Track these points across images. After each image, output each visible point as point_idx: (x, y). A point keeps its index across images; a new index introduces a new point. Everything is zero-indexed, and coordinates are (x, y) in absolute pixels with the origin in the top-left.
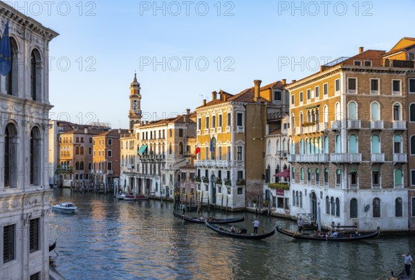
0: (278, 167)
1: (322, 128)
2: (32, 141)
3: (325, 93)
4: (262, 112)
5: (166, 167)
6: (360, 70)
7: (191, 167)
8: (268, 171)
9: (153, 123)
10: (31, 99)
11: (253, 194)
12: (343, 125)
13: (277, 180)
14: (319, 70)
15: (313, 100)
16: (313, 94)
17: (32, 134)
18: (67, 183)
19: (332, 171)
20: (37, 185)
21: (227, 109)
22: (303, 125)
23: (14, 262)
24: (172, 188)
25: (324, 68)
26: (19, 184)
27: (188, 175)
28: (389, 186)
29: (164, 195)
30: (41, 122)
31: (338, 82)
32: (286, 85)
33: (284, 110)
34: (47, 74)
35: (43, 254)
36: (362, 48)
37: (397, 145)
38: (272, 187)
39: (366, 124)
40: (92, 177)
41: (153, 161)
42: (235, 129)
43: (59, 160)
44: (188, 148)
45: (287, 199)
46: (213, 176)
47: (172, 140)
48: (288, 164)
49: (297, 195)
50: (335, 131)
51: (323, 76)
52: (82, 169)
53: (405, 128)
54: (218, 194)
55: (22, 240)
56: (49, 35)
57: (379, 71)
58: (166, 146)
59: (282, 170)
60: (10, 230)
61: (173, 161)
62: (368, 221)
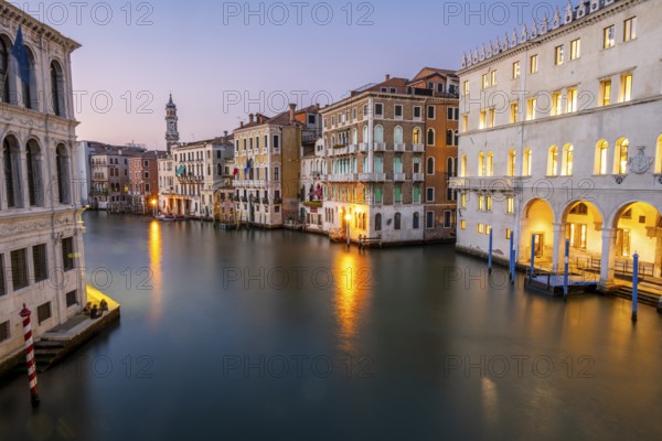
0: (312, 186)
1: (352, 150)
2: (58, 159)
3: (355, 117)
4: (297, 135)
5: (206, 187)
6: (386, 97)
7: (229, 187)
8: (303, 190)
9: (190, 144)
11: (288, 212)
12: (370, 147)
13: (311, 198)
14: (349, 95)
15: (343, 124)
16: (344, 117)
17: (58, 151)
18: (103, 204)
19: (360, 189)
20: (67, 203)
21: (265, 131)
22: (335, 148)
24: (212, 208)
25: (354, 93)
26: (48, 202)
27: (227, 195)
28: (408, 202)
29: (204, 215)
30: (66, 139)
31: (366, 107)
32: (319, 109)
33: (317, 133)
36: (388, 76)
37: (416, 166)
38: (306, 205)
39: (390, 145)
40: (129, 199)
41: (191, 183)
42: (271, 151)
44: (227, 168)
45: (319, 216)
46: (251, 195)
47: (211, 161)
48: (321, 184)
49: (330, 212)
50: (363, 153)
51: (353, 101)
52: (118, 190)
53: (423, 150)
54: (256, 212)
55: (54, 258)
56: (70, 46)
57: (402, 98)
58: (205, 168)
59: (315, 189)
60: (39, 250)
61: (212, 182)
62: (390, 233)
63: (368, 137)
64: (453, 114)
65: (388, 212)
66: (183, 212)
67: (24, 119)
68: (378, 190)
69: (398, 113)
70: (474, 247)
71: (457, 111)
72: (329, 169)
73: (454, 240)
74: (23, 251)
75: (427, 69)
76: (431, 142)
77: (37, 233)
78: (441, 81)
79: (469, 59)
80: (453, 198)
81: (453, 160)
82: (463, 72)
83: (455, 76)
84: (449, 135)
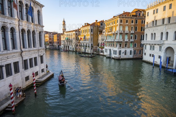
1: (113, 32)
2: (39, 35)
3: (114, 23)
4: (97, 29)
5: (73, 43)
6: (123, 17)
7: (79, 43)
8: (99, 44)
9: (69, 31)
10: (38, 24)
11: (95, 49)
12: (118, 32)
13: (101, 46)
14: (113, 17)
16: (111, 24)
18: (48, 47)
19: (115, 43)
20: (41, 47)
21: (89, 28)
22: (108, 32)
23: (37, 66)
24: (75, 48)
25: (114, 17)
26: (37, 47)
27: (79, 45)
28: (129, 47)
29: (73, 50)
30: (41, 30)
31: (118, 20)
32: (104, 22)
33: (103, 28)
34: (42, 17)
35: (44, 64)
36: (124, 12)
37: (132, 37)
38: (100, 48)
39: (124, 31)
40: (54, 46)
41: (69, 42)
42: (91, 33)
43: (45, 41)
44: (78, 38)
45: (103, 51)
46: (85, 45)
47: (74, 36)
48: (104, 42)
49: (106, 50)
50: (116, 33)
51: (114, 19)
52: (51, 43)
53: (134, 33)
54: (86, 49)
55: (39, 61)
56: (42, 6)
57: (128, 18)
58: (73, 38)
59: (102, 44)
60: (35, 58)
61: (75, 41)
62: (123, 56)
63: (117, 29)
64: (143, 22)
65: (123, 50)
66: (67, 49)
67: (32, 26)
69: (127, 22)
70: (148, 60)
71: (144, 21)
72: (106, 38)
73: (142, 58)
74: (32, 58)
75: (136, 9)
76: (136, 30)
77: (35, 54)
78: (140, 12)
79: (149, 6)
80: (142, 46)
81: (143, 35)
82: (147, 10)
83: (145, 11)
84: (142, 28)
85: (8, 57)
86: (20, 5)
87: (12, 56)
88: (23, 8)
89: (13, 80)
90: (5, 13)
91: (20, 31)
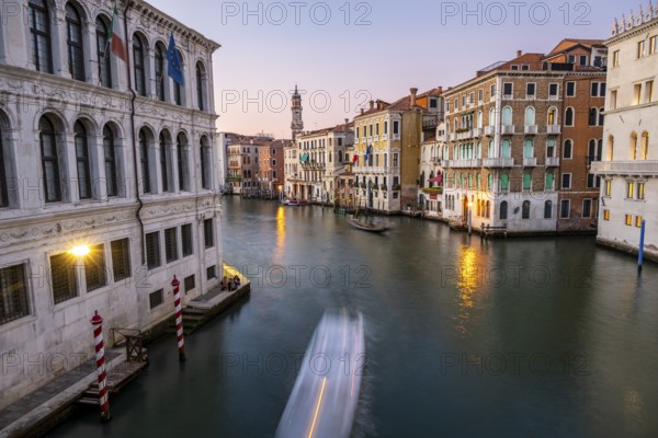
0: (432, 172)
1: (476, 134)
2: (201, 149)
3: (480, 99)
4: (417, 120)
5: (327, 174)
6: (517, 75)
7: (350, 173)
8: (423, 176)
9: (313, 133)
10: (199, 109)
11: (408, 198)
12: (497, 131)
13: (431, 184)
14: (475, 76)
15: (468, 106)
16: (468, 100)
17: (201, 143)
18: (237, 190)
19: (483, 175)
20: (208, 189)
21: (385, 117)
22: (457, 132)
23: (192, 256)
24: (333, 194)
25: (480, 73)
26: (193, 188)
27: (347, 181)
28: (539, 189)
29: (325, 200)
30: (208, 131)
31: (493, 87)
32: (441, 92)
33: (439, 117)
34: (212, 86)
35: (217, 249)
36: (520, 52)
37: (550, 149)
38: (426, 191)
39: (520, 128)
40: (259, 184)
41: (314, 169)
42: (391, 137)
43: (227, 169)
44: (347, 156)
45: (439, 203)
46: (370, 182)
47: (332, 148)
48: (441, 170)
49: (450, 199)
50: (488, 136)
51: (479, 82)
52: (249, 177)
53: (559, 132)
54: (374, 198)
55: (198, 237)
56: (211, 46)
57: (536, 75)
58: (327, 156)
59: (436, 175)
60: (186, 228)
61: (333, 169)
62: (517, 222)
63: (496, 121)
64: (598, 89)
65: (515, 200)
66: (306, 197)
67: (176, 115)
68: (505, 177)
69: (531, 92)
70: (620, 240)
71: (603, 86)
72: (451, 154)
73: (595, 233)
74: (174, 229)
75: (568, 40)
76: (569, 122)
77: (185, 215)
78: (584, 53)
79: (621, 24)
80: (594, 185)
81: (596, 142)
82: (614, 41)
83: (604, 46)
84: (592, 113)
85: (93, 222)
86: (138, 45)
87: (109, 220)
88: (148, 55)
89: (109, 302)
90: (87, 76)
91: (137, 132)
